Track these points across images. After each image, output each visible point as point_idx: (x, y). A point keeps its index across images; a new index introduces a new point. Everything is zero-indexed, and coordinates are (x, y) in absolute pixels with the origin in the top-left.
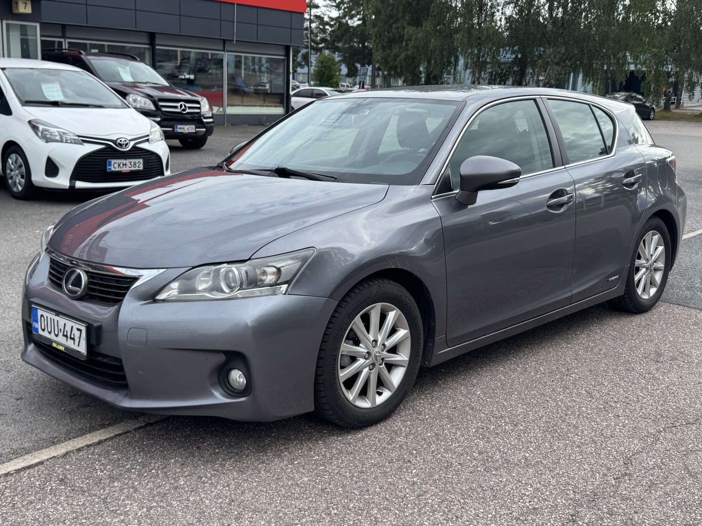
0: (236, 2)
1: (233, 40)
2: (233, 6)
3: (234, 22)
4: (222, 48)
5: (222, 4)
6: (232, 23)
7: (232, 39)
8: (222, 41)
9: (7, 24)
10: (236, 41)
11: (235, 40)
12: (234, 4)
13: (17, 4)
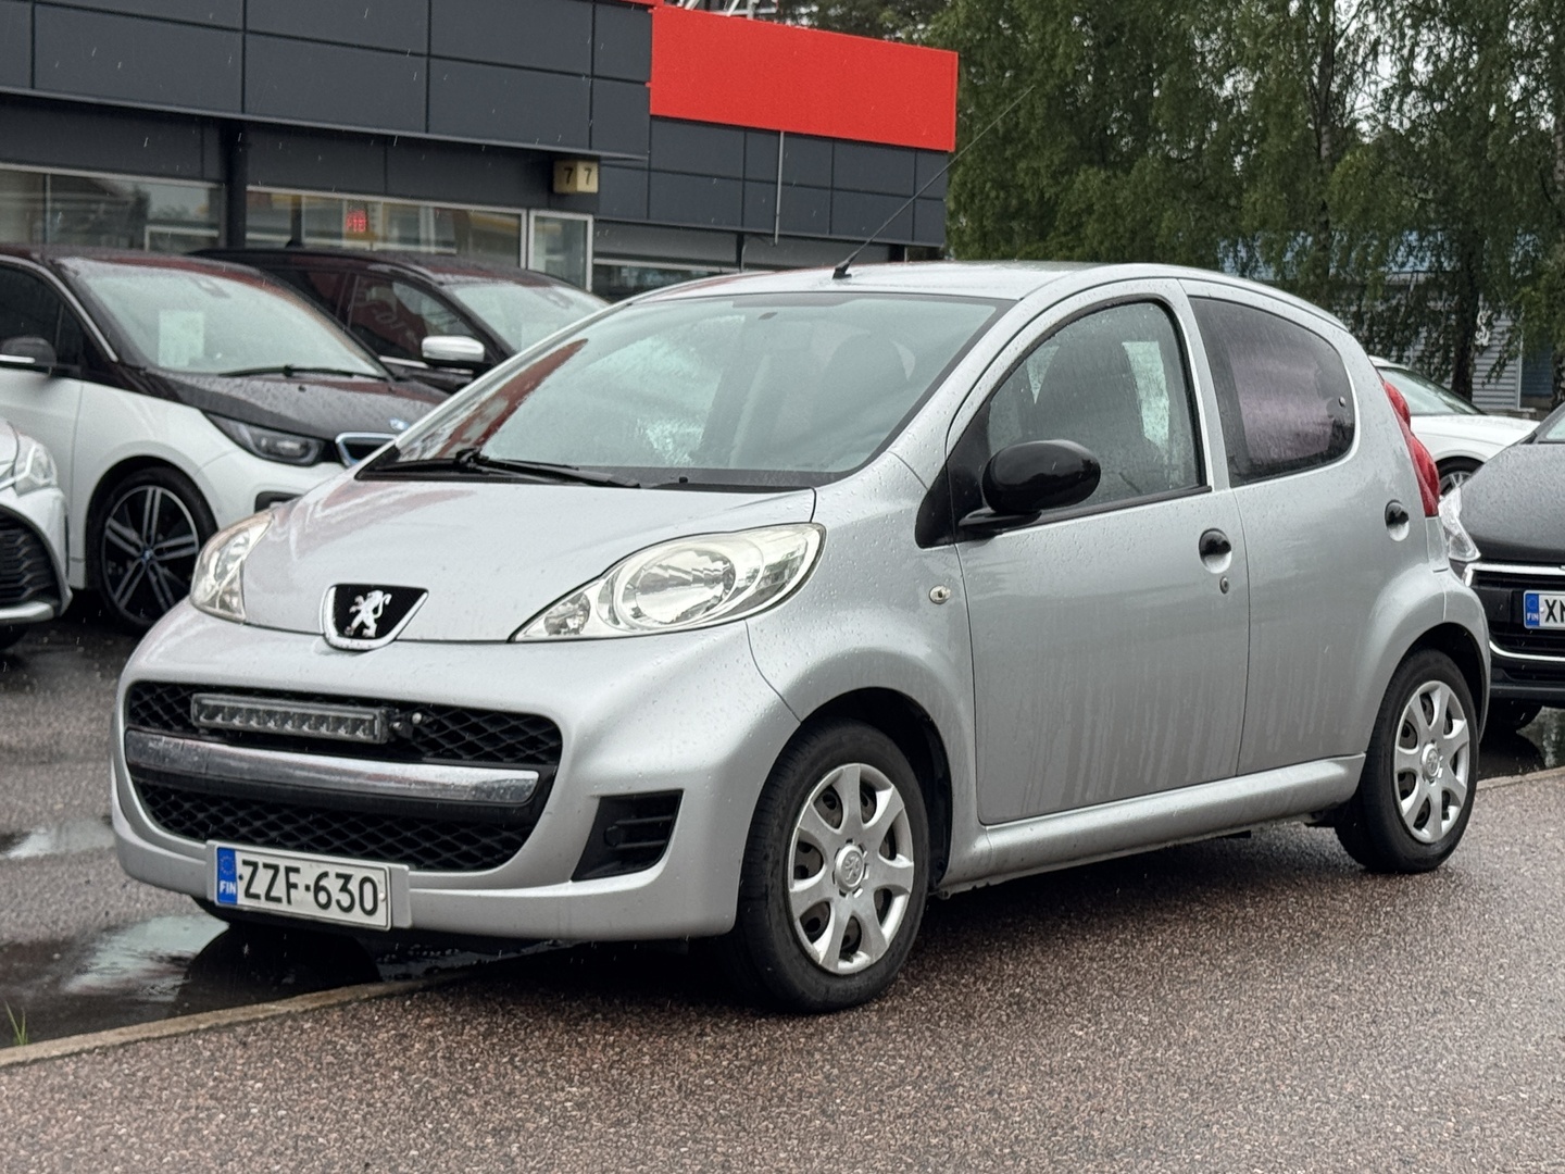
0: (783, 129)
1: (773, 235)
2: (774, 138)
3: (777, 183)
4: (733, 258)
5: (749, 134)
6: (773, 186)
7: (770, 232)
8: (734, 238)
9: (536, 219)
10: (780, 236)
11: (777, 233)
12: (779, 132)
13: (571, 171)
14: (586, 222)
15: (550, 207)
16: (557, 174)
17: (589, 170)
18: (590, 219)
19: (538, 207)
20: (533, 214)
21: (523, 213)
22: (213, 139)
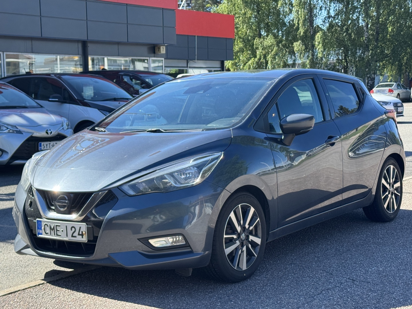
0: (196, 35)
2: (194, 37)
3: (195, 48)
4: (186, 66)
5: (189, 37)
8: (186, 61)
9: (152, 60)
11: (196, 59)
13: (159, 48)
14: (162, 60)
15: (154, 57)
16: (156, 49)
17: (163, 48)
18: (163, 59)
19: (152, 57)
20: (151, 58)
21: (148, 58)
22: (80, 45)
